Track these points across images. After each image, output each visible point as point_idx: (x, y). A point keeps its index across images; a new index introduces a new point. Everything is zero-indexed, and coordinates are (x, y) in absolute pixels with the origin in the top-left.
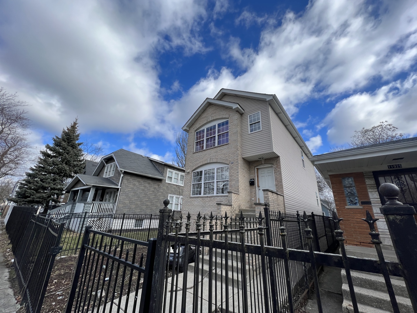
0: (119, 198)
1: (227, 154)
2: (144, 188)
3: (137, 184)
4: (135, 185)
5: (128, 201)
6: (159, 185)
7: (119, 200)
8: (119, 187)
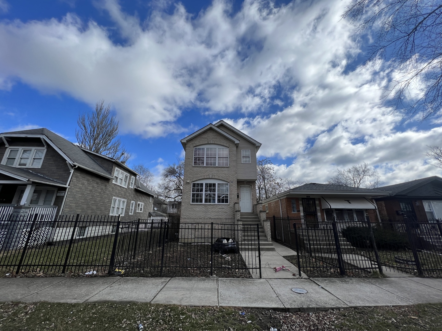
0: (66, 200)
1: (227, 175)
2: (92, 188)
3: (86, 183)
4: (84, 184)
5: (75, 205)
6: (106, 186)
7: (65, 203)
8: (67, 186)
